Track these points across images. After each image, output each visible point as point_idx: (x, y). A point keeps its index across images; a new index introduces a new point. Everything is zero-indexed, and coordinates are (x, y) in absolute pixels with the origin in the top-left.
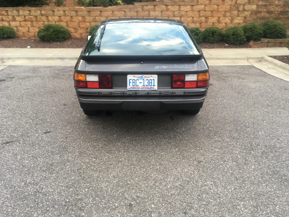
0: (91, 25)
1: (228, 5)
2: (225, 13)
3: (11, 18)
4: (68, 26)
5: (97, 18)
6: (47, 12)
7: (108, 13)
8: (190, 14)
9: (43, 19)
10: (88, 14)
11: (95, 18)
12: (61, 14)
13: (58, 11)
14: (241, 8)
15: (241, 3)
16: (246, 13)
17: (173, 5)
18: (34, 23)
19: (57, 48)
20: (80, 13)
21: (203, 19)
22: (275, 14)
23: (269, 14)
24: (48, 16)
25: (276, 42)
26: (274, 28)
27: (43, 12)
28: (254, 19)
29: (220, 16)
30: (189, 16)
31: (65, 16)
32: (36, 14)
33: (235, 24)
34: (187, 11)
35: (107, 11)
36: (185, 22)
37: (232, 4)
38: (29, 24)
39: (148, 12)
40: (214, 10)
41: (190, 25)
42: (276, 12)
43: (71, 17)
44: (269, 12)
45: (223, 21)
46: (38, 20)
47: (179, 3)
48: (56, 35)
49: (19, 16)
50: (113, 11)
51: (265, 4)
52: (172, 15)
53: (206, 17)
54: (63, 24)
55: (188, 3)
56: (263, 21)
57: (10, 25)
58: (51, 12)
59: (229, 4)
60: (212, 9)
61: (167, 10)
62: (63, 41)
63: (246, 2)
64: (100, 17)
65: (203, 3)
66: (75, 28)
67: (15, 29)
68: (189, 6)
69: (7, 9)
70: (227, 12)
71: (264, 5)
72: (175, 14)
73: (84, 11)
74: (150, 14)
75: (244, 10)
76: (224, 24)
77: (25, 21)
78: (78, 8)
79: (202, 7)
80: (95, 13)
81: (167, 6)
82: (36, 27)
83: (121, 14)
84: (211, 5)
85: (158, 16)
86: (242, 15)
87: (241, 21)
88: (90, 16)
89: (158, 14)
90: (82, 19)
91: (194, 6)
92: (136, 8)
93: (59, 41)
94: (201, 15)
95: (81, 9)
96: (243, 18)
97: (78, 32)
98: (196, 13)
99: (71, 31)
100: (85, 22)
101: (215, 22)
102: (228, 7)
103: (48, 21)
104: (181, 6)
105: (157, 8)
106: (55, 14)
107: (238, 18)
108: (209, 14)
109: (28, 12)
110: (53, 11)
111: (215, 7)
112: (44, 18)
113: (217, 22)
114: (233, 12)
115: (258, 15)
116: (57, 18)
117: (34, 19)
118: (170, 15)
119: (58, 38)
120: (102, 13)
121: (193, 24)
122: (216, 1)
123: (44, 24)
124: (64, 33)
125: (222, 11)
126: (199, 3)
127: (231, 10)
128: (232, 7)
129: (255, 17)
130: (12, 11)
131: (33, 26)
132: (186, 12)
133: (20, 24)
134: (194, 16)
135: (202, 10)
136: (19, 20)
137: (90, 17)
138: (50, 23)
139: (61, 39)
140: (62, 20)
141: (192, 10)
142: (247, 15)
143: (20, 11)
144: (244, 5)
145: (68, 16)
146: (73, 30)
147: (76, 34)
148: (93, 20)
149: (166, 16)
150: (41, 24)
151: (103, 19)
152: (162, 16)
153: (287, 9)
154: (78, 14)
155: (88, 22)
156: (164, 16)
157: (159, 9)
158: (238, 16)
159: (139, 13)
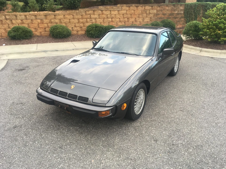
0: (48, 25)
1: (140, 10)
2: (139, 15)
4: (29, 27)
5: (52, 20)
6: (11, 17)
7: (61, 16)
9: (8, 23)
10: (45, 18)
11: (51, 21)
12: (23, 18)
13: (20, 16)
14: (148, 12)
15: (147, 9)
16: (151, 15)
17: (106, 11)
19: (29, 44)
20: (38, 17)
21: (126, 19)
22: (167, 15)
23: (164, 15)
24: (12, 20)
26: (169, 24)
27: (7, 17)
28: (156, 19)
29: (136, 17)
30: (117, 17)
31: (27, 19)
33: (146, 22)
35: (60, 15)
36: (115, 21)
37: (143, 9)
39: (89, 15)
41: (119, 24)
43: (32, 20)
44: (164, 14)
45: (139, 21)
46: (3, 23)
47: (110, 9)
48: (25, 34)
50: (64, 15)
51: (161, 9)
52: (106, 17)
53: (128, 18)
54: (26, 26)
55: (116, 9)
56: (161, 20)
58: (14, 17)
59: (141, 9)
60: (131, 14)
61: (103, 14)
63: (150, 9)
64: (55, 20)
65: (125, 9)
66: (35, 28)
68: (117, 11)
72: (108, 16)
73: (41, 15)
74: (91, 17)
75: (150, 13)
76: (139, 22)
78: (36, 14)
79: (125, 12)
80: (50, 17)
81: (102, 11)
82: (2, 29)
83: (70, 17)
84: (130, 10)
85: (97, 18)
86: (149, 17)
87: (149, 20)
88: (46, 19)
89: (96, 17)
90: (40, 22)
91: (120, 11)
92: (81, 13)
93: (27, 39)
94: (125, 17)
96: (150, 18)
97: (38, 31)
98: (121, 15)
99: (32, 30)
100: (43, 23)
101: (133, 21)
102: (141, 12)
103: (12, 23)
104: (112, 11)
105: (96, 13)
106: (18, 18)
107: (147, 18)
108: (129, 16)
110: (16, 16)
111: (133, 11)
112: (8, 22)
113: (134, 21)
114: (144, 15)
115: (157, 16)
116: (20, 21)
118: (105, 17)
119: (26, 36)
120: (56, 16)
121: (120, 23)
122: (133, 8)
123: (9, 26)
124: (31, 33)
125: (137, 14)
126: (123, 9)
127: (142, 13)
129: (157, 18)
132: (115, 15)
134: (120, 18)
135: (125, 14)
137: (47, 20)
138: (15, 25)
139: (29, 37)
140: (24, 22)
141: (119, 14)
144: (149, 10)
145: (29, 19)
146: (34, 30)
147: (36, 32)
148: (49, 22)
149: (102, 18)
150: (6, 26)
151: (57, 21)
152: (99, 18)
153: (173, 12)
154: (37, 18)
155: (45, 23)
156: (101, 18)
157: (97, 13)
158: (147, 17)
159: (83, 16)
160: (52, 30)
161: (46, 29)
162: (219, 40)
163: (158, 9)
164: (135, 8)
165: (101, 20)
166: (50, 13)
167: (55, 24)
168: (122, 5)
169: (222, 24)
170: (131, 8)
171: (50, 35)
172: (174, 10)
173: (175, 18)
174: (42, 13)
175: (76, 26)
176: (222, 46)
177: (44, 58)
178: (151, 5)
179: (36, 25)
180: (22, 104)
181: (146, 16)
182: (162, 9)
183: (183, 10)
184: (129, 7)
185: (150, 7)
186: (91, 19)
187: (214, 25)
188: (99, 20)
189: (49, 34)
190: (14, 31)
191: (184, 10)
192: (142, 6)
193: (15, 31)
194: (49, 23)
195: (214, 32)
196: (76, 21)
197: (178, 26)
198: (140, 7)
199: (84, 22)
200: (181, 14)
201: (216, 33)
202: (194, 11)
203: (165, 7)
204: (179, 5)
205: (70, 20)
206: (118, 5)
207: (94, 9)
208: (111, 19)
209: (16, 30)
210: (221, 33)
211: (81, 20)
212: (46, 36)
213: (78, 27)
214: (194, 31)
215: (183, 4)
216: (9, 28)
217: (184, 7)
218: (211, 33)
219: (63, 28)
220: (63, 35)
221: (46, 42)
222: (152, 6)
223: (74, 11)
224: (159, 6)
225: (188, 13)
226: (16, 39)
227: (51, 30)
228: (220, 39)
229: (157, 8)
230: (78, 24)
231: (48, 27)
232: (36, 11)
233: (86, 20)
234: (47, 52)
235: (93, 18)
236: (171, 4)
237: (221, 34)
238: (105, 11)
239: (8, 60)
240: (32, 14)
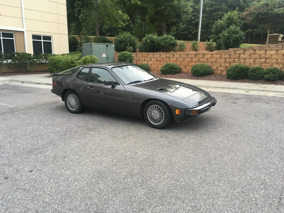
3: (149, 58)
4: (181, 64)
5: (200, 59)
6: (170, 56)
7: (209, 56)
8: (275, 57)
9: (167, 60)
12: (178, 57)
13: (177, 55)
18: (162, 62)
20: (189, 56)
24: (170, 58)
27: (168, 56)
31: (180, 58)
32: (163, 57)
34: (272, 55)
35: (208, 55)
36: (269, 63)
38: (158, 62)
39: (239, 55)
41: (274, 66)
43: (184, 58)
46: (164, 60)
47: (266, 48)
49: (154, 58)
50: (212, 55)
52: (259, 58)
55: (273, 48)
57: (148, 63)
58: (172, 55)
61: (255, 54)
62: (174, 74)
64: (203, 59)
67: (150, 66)
68: (275, 50)
69: (149, 53)
73: (192, 55)
74: (240, 57)
77: (157, 61)
83: (218, 56)
85: (247, 58)
89: (247, 57)
90: (190, 60)
91: (279, 51)
92: (230, 52)
95: (191, 53)
97: (187, 69)
98: (280, 56)
100: (192, 62)
103: (170, 61)
104: (267, 51)
105: (246, 52)
106: (175, 56)
109: (159, 55)
116: (175, 59)
117: (162, 60)
118: (257, 57)
120: (205, 56)
121: (277, 65)
123: (166, 63)
130: (151, 55)
131: (160, 64)
133: (154, 63)
134: (278, 58)
136: (154, 60)
137: (196, 59)
140: (178, 60)
141: (277, 54)
143: (155, 55)
145: (182, 58)
146: (184, 67)
147: (185, 70)
152: (250, 58)
155: (194, 62)
156: (252, 58)
157: (248, 53)
159: (231, 56)
165: (252, 61)
167: (202, 63)
168: (283, 44)
179: (186, 63)
186: (239, 59)
188: (250, 60)
194: (198, 61)
196: (223, 60)
199: (231, 62)
205: (217, 60)
208: (264, 60)
211: (228, 60)
213: (224, 66)
220: (200, 73)
230: (224, 64)
233: (233, 60)
235: (243, 58)
238: (259, 50)
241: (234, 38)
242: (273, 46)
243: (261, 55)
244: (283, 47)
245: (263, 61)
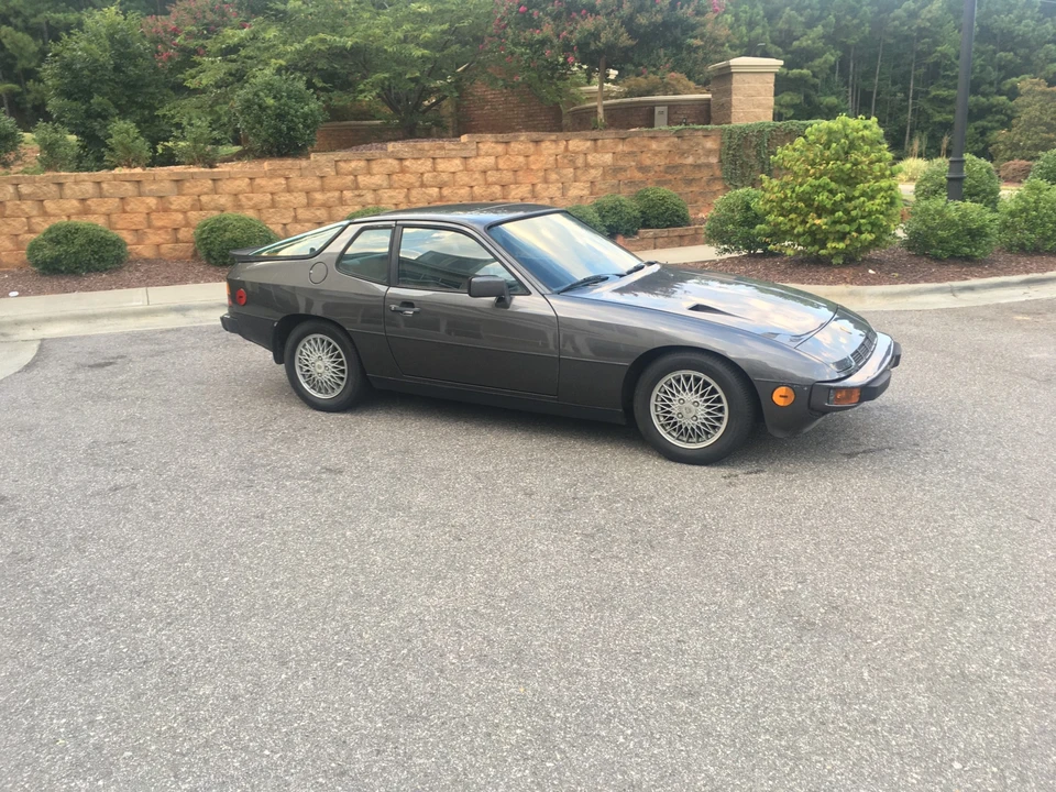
0: (186, 218)
1: (550, 155)
2: (545, 174)
4: (110, 224)
5: (204, 199)
6: (39, 188)
7: (238, 182)
8: (463, 178)
9: (27, 210)
10: (176, 190)
11: (199, 200)
12: (88, 193)
13: (76, 182)
14: (580, 161)
15: (578, 150)
16: (593, 172)
17: (418, 158)
19: (111, 289)
20: (147, 187)
21: (497, 189)
22: (656, 172)
23: (643, 173)
24: (42, 201)
25: (671, 235)
26: (663, 205)
27: (25, 189)
28: (613, 186)
29: (535, 181)
30: (461, 183)
31: (101, 195)
33: (574, 199)
34: (454, 173)
35: (236, 179)
36: (452, 198)
37: (559, 151)
39: (352, 177)
40: (520, 168)
42: (656, 168)
43: (122, 198)
44: (642, 168)
45: (546, 194)
46: (8, 212)
47: (432, 152)
48: (96, 253)
50: (251, 179)
51: (631, 149)
52: (417, 184)
53: (502, 186)
54: (101, 222)
55: (454, 153)
56: (633, 190)
58: (54, 188)
59: (552, 152)
60: (515, 166)
61: (403, 171)
63: (588, 148)
64: (216, 197)
65: (490, 151)
66: (137, 230)
68: (458, 159)
70: (549, 172)
71: (629, 153)
72: (425, 180)
73: (161, 181)
74: (357, 183)
75: (587, 166)
76: (548, 200)
78: (140, 175)
79: (490, 161)
80: (197, 186)
81: (401, 159)
83: (276, 185)
84: (510, 155)
85: (381, 185)
86: (584, 178)
87: (586, 192)
88: (180, 193)
89: (379, 182)
90: (157, 204)
91: (471, 160)
92: (318, 168)
93: (106, 270)
94: (490, 180)
95: (153, 175)
96: (589, 185)
97: (147, 242)
98: (477, 176)
99: (125, 238)
100: (166, 210)
101: (525, 195)
102: (552, 159)
103: (45, 214)
104: (439, 161)
105: (375, 167)
106: (68, 192)
107: (577, 183)
108: (507, 176)
110: (60, 185)
111: (521, 159)
112: (28, 206)
113: (529, 195)
114: (565, 171)
115: (618, 175)
116: (75, 203)
118: (412, 183)
119: (102, 260)
120: (220, 183)
122: (522, 147)
123: (29, 224)
124: (120, 247)
125: (537, 170)
126: (482, 153)
127: (557, 167)
128: (559, 160)
129: (615, 182)
132: (451, 175)
134: (472, 184)
135: (492, 169)
137: (184, 198)
138: (56, 221)
139: (113, 263)
140: (93, 208)
141: (466, 169)
142: (595, 177)
144: (585, 154)
145: (111, 196)
146: (131, 237)
147: (140, 247)
148: (193, 205)
149: (402, 187)
150: (18, 224)
151: (223, 200)
152: (391, 187)
153: (678, 160)
154: (142, 190)
155: (177, 211)
156: (396, 185)
157: (381, 169)
158: (576, 180)
159: (327, 181)
160: (204, 236)
161: (181, 231)
162: (823, 252)
163: (621, 148)
164: (531, 145)
165: (400, 195)
166: (194, 169)
167: (216, 214)
168: (477, 137)
169: (826, 194)
170: (515, 146)
171: (195, 255)
172: (683, 154)
173: (689, 182)
174: (162, 171)
175: (299, 217)
176: (836, 271)
177: (178, 330)
178: (590, 134)
179: (139, 219)
180: (122, 442)
181: (575, 176)
182: (635, 149)
183: (715, 150)
184: (507, 143)
185: (589, 144)
186: (357, 192)
187: (800, 198)
188: (392, 193)
189: (192, 250)
190: (56, 241)
191: (720, 150)
192: (554, 141)
193: (59, 243)
194: (193, 208)
195: (804, 222)
196: (302, 199)
197: (700, 211)
198: (548, 143)
199: (330, 204)
200: (709, 166)
201: (808, 225)
202: (759, 153)
203: (646, 142)
204: (700, 133)
205: (276, 197)
206: (464, 138)
207: (368, 154)
208: (437, 190)
209: (63, 235)
210: (826, 224)
211: (318, 196)
212: (179, 259)
213: (308, 221)
214: (742, 224)
215: (712, 130)
216: (30, 231)
217: (718, 142)
218: (794, 228)
219: (250, 224)
221: (183, 280)
222: (595, 140)
223: (289, 162)
224: (624, 139)
225: (734, 162)
226: (62, 272)
227: (201, 235)
228: (826, 248)
229: (616, 145)
230: (308, 213)
231: (187, 225)
232: (139, 165)
233: (337, 194)
234: (189, 313)
235: (368, 189)
236: (666, 131)
237: (824, 227)
238: (414, 159)
239: (43, 340)
240: (125, 174)
241: (305, 116)
242: (453, 147)
243: (422, 174)
244: (478, 148)
245: (435, 195)
